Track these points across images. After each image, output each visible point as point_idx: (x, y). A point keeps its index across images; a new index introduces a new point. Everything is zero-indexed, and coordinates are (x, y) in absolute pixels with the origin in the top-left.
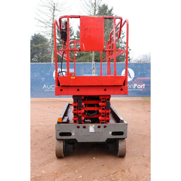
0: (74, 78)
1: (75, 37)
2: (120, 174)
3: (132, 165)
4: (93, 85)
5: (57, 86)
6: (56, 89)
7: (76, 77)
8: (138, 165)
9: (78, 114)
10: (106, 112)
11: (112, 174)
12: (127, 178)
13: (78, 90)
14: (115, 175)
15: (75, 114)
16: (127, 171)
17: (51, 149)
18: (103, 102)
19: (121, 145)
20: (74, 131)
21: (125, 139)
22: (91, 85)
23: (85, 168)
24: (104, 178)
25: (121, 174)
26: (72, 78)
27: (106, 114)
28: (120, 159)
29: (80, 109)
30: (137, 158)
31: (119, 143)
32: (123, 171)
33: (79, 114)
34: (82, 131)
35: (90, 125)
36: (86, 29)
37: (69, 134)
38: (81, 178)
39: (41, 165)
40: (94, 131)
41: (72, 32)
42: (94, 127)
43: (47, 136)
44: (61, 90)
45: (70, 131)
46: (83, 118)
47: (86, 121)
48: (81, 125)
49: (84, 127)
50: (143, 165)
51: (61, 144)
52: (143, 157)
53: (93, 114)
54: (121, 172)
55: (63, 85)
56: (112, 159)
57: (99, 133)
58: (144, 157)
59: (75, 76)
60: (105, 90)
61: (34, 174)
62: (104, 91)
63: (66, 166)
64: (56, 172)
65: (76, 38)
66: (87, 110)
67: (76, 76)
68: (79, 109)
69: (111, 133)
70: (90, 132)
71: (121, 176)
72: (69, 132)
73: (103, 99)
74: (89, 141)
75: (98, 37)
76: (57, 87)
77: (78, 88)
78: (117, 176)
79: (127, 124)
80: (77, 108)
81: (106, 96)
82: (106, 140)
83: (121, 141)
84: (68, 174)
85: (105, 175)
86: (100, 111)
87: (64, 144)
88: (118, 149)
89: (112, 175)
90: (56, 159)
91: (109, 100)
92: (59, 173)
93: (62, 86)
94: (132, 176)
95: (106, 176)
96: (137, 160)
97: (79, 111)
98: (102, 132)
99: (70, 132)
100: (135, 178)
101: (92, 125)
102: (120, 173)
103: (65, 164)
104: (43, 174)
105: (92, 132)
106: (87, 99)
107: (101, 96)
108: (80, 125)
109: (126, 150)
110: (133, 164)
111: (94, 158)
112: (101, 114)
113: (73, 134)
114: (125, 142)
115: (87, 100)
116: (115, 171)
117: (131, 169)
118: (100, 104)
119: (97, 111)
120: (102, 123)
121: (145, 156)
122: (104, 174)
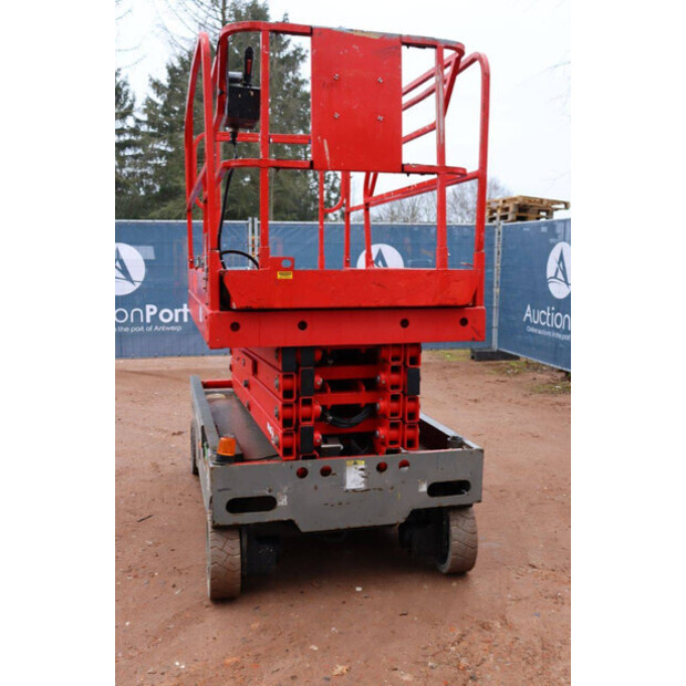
0: (291, 277)
1: (138, 121)
2: (482, 641)
3: (509, 602)
4: (364, 305)
5: (217, 312)
6: (213, 322)
7: (295, 273)
8: (526, 598)
9: (297, 420)
10: (404, 410)
11: (453, 645)
12: (510, 652)
13: (303, 326)
14: (463, 644)
15: (286, 422)
16: (498, 625)
17: (171, 569)
18: (395, 370)
19: (458, 530)
20: (285, 489)
21: (471, 505)
22: (356, 305)
23: (340, 633)
24: (430, 664)
25: (481, 638)
26: (279, 276)
27: (404, 414)
28: (454, 584)
29: (308, 403)
30: (514, 575)
31: (451, 523)
32: (485, 627)
33: (305, 419)
34: (316, 488)
35: (348, 462)
36: (336, 83)
37: (268, 503)
38: (343, 674)
39: (156, 638)
40: (362, 486)
41: (128, 103)
42: (362, 470)
43: (133, 517)
44: (235, 327)
45: (270, 491)
46: (318, 436)
47: (323, 446)
48: (314, 466)
49: (326, 472)
50: (546, 597)
51: (230, 543)
52: (530, 570)
53: (355, 419)
54: (480, 631)
55: (244, 305)
56: (426, 587)
57: (380, 489)
58: (534, 567)
59: (291, 269)
60: (405, 323)
61: (146, 679)
62: (402, 329)
63: (264, 630)
64: (235, 659)
65: (144, 128)
66: (329, 405)
67: (296, 269)
68: (304, 400)
69: (424, 488)
70: (347, 491)
71: (486, 646)
72: (267, 493)
73: (393, 359)
74: (342, 525)
75: (380, 118)
76: (218, 314)
77: (303, 316)
78: (473, 648)
79: (482, 451)
80: (294, 399)
81: (405, 345)
82: (407, 515)
83: (459, 517)
84: (286, 664)
85: (430, 651)
86: (381, 405)
87: (245, 544)
88: (448, 546)
89: (453, 648)
90: (207, 607)
91: (416, 360)
92: (248, 661)
93: (237, 310)
94: (527, 643)
95: (433, 656)
96: (516, 581)
97: (305, 410)
98: (392, 488)
99: (272, 494)
100: (540, 651)
101: (355, 463)
102: (476, 636)
103: (255, 625)
104: (183, 677)
105: (354, 490)
106: (331, 362)
107: (385, 346)
108: (308, 464)
109: (476, 547)
110: (509, 596)
111: (359, 589)
112: (385, 416)
113: (282, 502)
114: (474, 518)
115: (333, 364)
116: (458, 632)
117: (513, 618)
118: (382, 378)
119: (367, 405)
120: (389, 452)
121: (534, 562)
122: (425, 648)
